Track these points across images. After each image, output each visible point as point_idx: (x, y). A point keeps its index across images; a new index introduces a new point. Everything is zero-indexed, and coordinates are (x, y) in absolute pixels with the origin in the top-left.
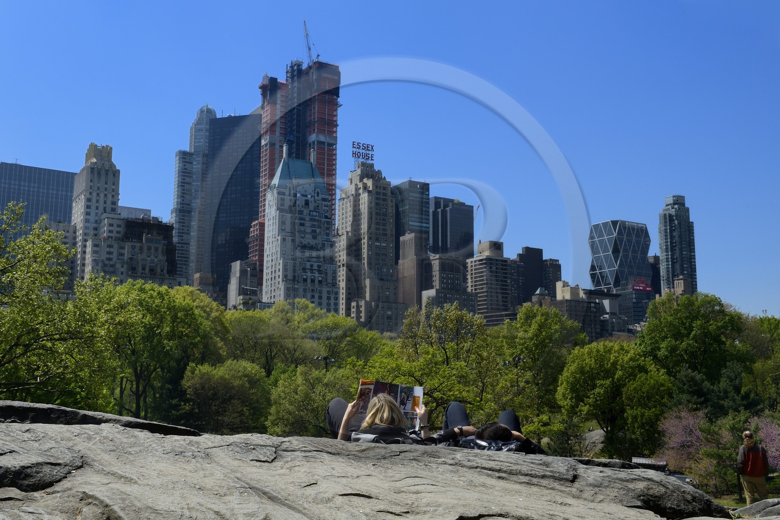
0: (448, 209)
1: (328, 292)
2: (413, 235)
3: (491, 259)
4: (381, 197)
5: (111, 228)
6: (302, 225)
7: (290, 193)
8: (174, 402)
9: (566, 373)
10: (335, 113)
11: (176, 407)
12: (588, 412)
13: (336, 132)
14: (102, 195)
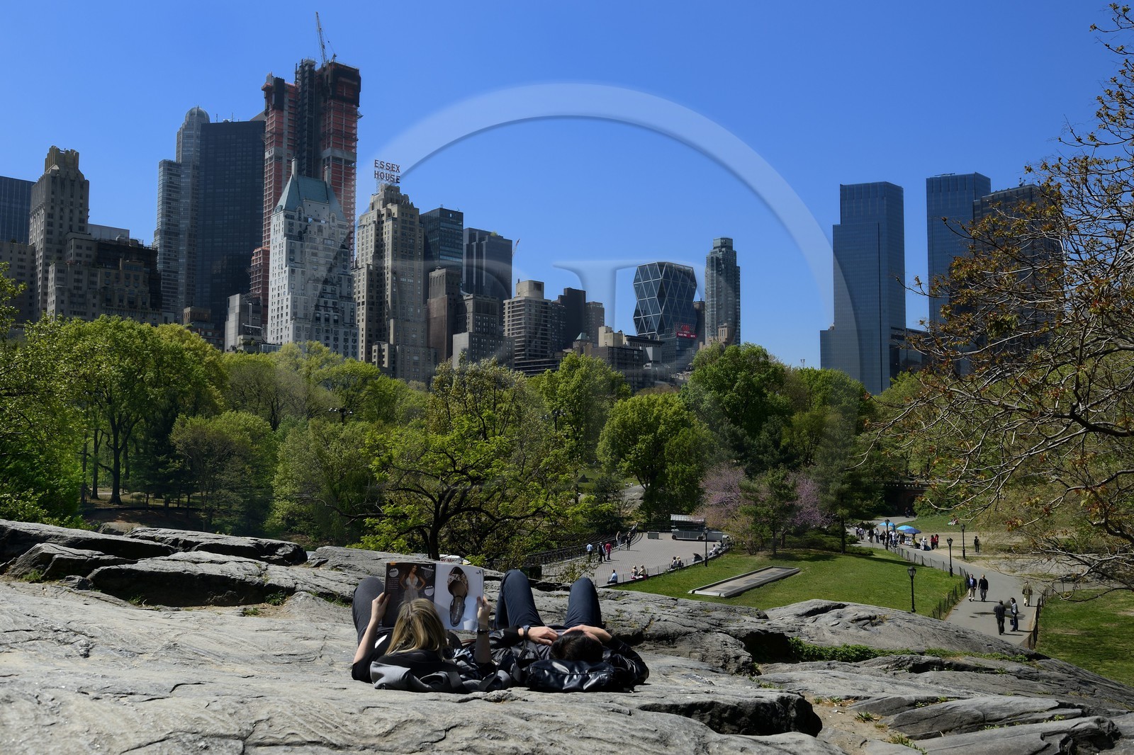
0: (484, 242)
1: (346, 334)
2: (444, 271)
3: (530, 301)
4: (408, 225)
5: (79, 251)
6: (315, 255)
7: (300, 217)
8: (161, 458)
9: (607, 428)
10: (354, 125)
11: (163, 464)
12: (628, 468)
13: (355, 147)
14: (67, 211)
